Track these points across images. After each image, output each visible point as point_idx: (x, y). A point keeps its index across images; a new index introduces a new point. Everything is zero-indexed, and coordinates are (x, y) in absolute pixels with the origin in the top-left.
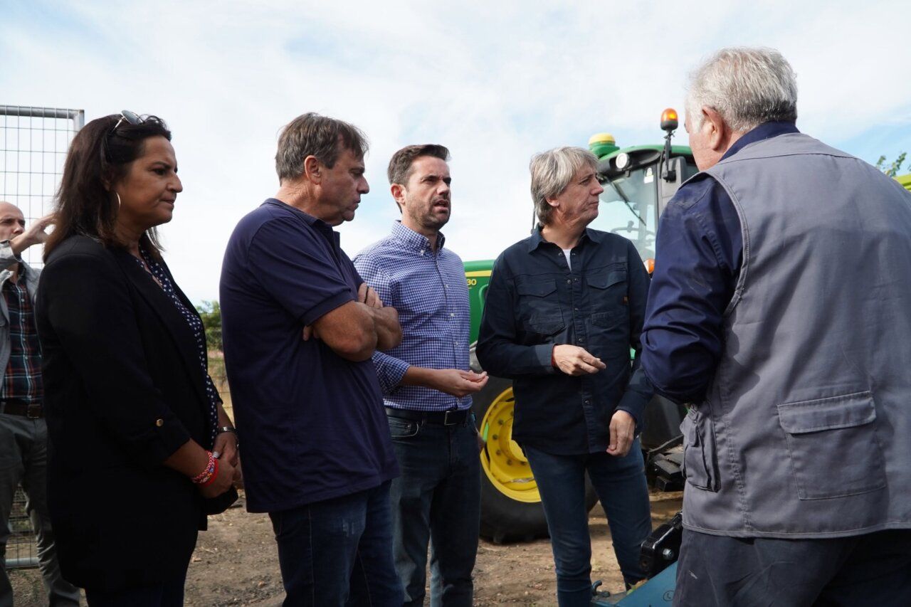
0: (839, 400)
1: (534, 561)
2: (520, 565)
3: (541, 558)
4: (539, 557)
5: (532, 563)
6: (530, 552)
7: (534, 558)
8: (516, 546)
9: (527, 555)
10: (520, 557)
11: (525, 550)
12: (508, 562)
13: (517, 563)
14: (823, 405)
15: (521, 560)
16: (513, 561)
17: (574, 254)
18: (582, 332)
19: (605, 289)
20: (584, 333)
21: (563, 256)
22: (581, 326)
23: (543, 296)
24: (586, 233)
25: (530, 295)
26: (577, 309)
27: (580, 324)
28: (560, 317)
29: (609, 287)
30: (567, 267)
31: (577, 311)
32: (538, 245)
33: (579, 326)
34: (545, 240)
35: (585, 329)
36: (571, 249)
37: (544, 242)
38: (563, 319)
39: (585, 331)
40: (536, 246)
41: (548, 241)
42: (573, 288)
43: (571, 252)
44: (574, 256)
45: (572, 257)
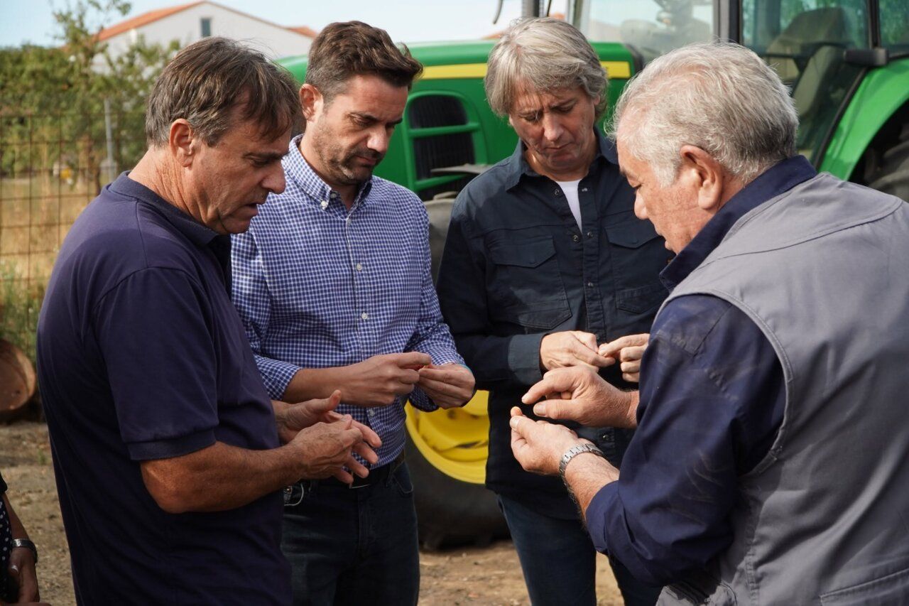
0: (896, 579)
1: (491, 587)
2: (470, 599)
3: (504, 581)
4: (501, 578)
5: (489, 593)
6: (485, 566)
7: (491, 582)
8: (461, 555)
9: (481, 574)
10: (469, 580)
11: (476, 564)
12: (451, 592)
13: (464, 594)
14: (876, 588)
15: (470, 586)
16: (459, 591)
17: (586, 190)
18: (600, 322)
19: (638, 248)
20: (603, 326)
21: (562, 196)
22: (598, 312)
23: (533, 266)
24: (601, 152)
25: (513, 266)
26: (592, 285)
27: (596, 310)
28: (563, 300)
29: (644, 245)
30: (570, 215)
31: (591, 287)
32: (519, 179)
33: (595, 313)
34: (531, 170)
35: (604, 317)
36: (578, 181)
37: (529, 174)
38: (569, 303)
39: (604, 322)
40: (517, 181)
41: (535, 173)
42: (584, 249)
43: (580, 186)
44: (585, 192)
45: (581, 195)
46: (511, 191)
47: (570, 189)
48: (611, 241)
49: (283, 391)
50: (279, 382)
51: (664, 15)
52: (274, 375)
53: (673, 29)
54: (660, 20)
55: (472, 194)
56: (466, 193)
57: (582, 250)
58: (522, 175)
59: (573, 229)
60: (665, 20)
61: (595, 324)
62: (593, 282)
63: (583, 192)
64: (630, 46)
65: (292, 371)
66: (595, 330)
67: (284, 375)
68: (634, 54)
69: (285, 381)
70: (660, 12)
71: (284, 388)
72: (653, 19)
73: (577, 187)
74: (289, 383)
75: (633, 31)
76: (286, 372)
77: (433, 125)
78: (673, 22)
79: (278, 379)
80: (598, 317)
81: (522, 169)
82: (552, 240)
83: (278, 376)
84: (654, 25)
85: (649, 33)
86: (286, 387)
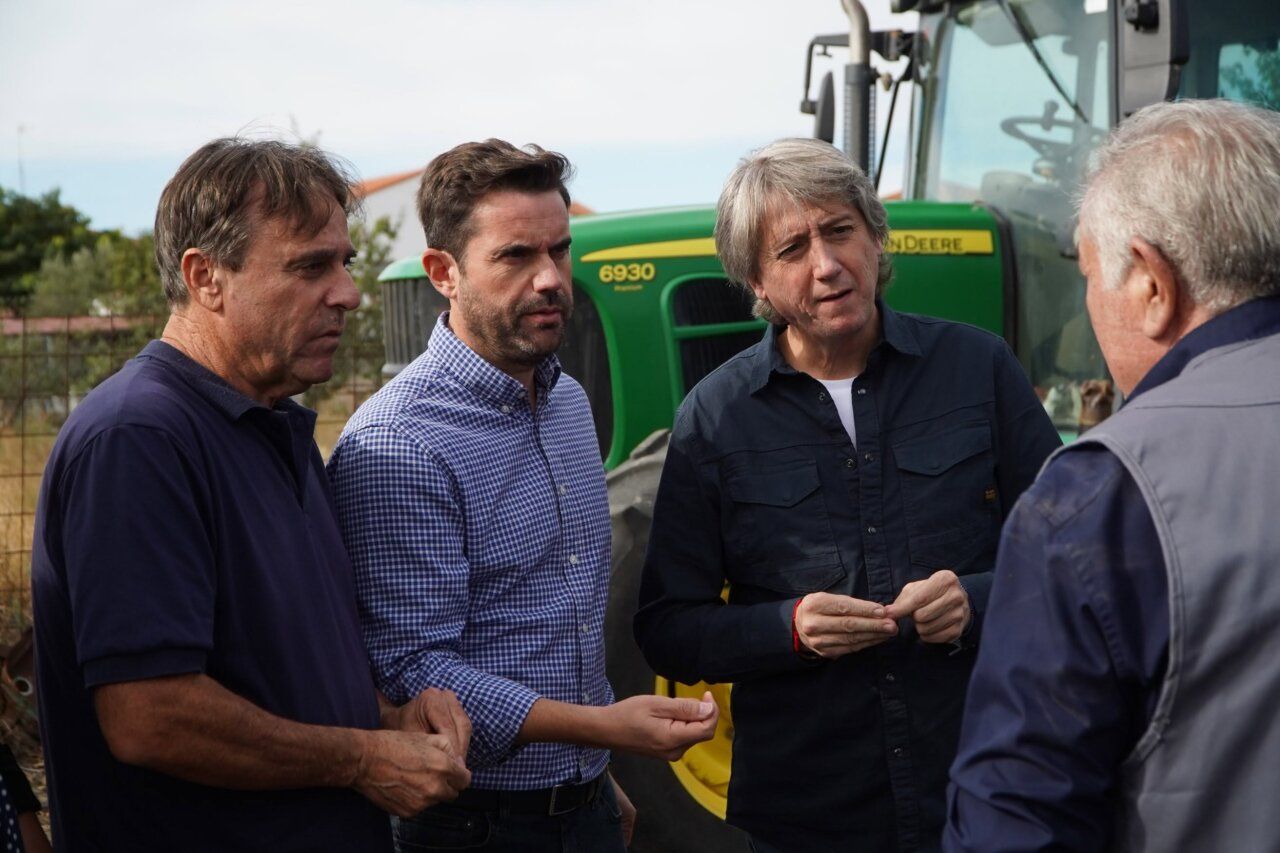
17: (863, 391)
18: (884, 585)
19: (940, 475)
20: (890, 589)
21: (829, 402)
22: (883, 570)
23: (789, 504)
24: (884, 337)
25: (760, 504)
26: (873, 530)
27: (880, 567)
28: (832, 553)
29: (949, 470)
30: (842, 430)
31: (873, 533)
32: (768, 377)
33: (877, 571)
34: (786, 365)
35: (891, 577)
36: (852, 380)
37: (781, 371)
38: (840, 558)
39: (892, 583)
40: (765, 380)
41: (792, 368)
42: (861, 479)
43: (855, 387)
44: (862, 395)
45: (856, 399)
46: (758, 395)
47: (841, 392)
48: (900, 467)
49: (516, 731)
50: (510, 718)
51: (1044, 164)
52: (501, 707)
53: (1057, 184)
54: (1037, 171)
55: (702, 400)
56: (693, 399)
57: (858, 480)
58: (772, 372)
59: (847, 450)
60: (1043, 172)
61: (878, 587)
62: (875, 527)
63: (859, 395)
64: (995, 210)
65: (528, 701)
66: (879, 597)
67: (516, 708)
68: (999, 219)
69: (519, 717)
70: (1038, 161)
71: (517, 727)
72: (1027, 170)
73: (850, 389)
74: (524, 720)
75: (998, 188)
76: (519, 702)
77: (708, 322)
78: (1055, 174)
79: (508, 714)
80: (884, 577)
81: (772, 363)
82: (815, 467)
83: (507, 710)
84: (1028, 179)
85: (1020, 189)
86: (521, 726)
